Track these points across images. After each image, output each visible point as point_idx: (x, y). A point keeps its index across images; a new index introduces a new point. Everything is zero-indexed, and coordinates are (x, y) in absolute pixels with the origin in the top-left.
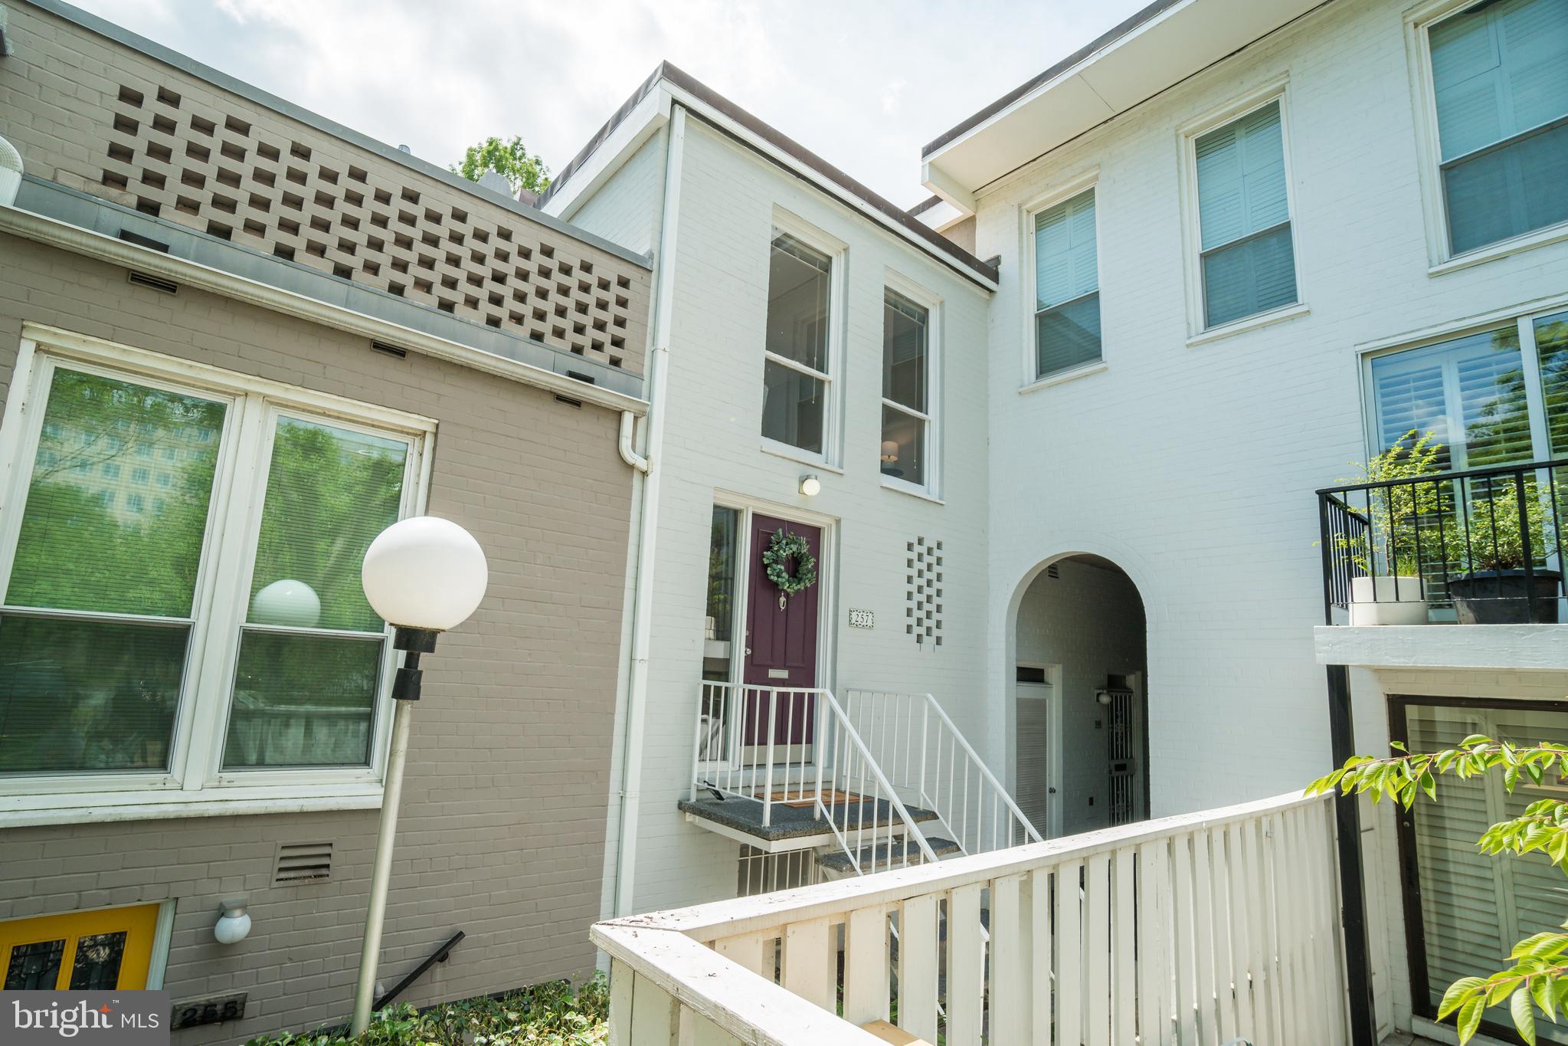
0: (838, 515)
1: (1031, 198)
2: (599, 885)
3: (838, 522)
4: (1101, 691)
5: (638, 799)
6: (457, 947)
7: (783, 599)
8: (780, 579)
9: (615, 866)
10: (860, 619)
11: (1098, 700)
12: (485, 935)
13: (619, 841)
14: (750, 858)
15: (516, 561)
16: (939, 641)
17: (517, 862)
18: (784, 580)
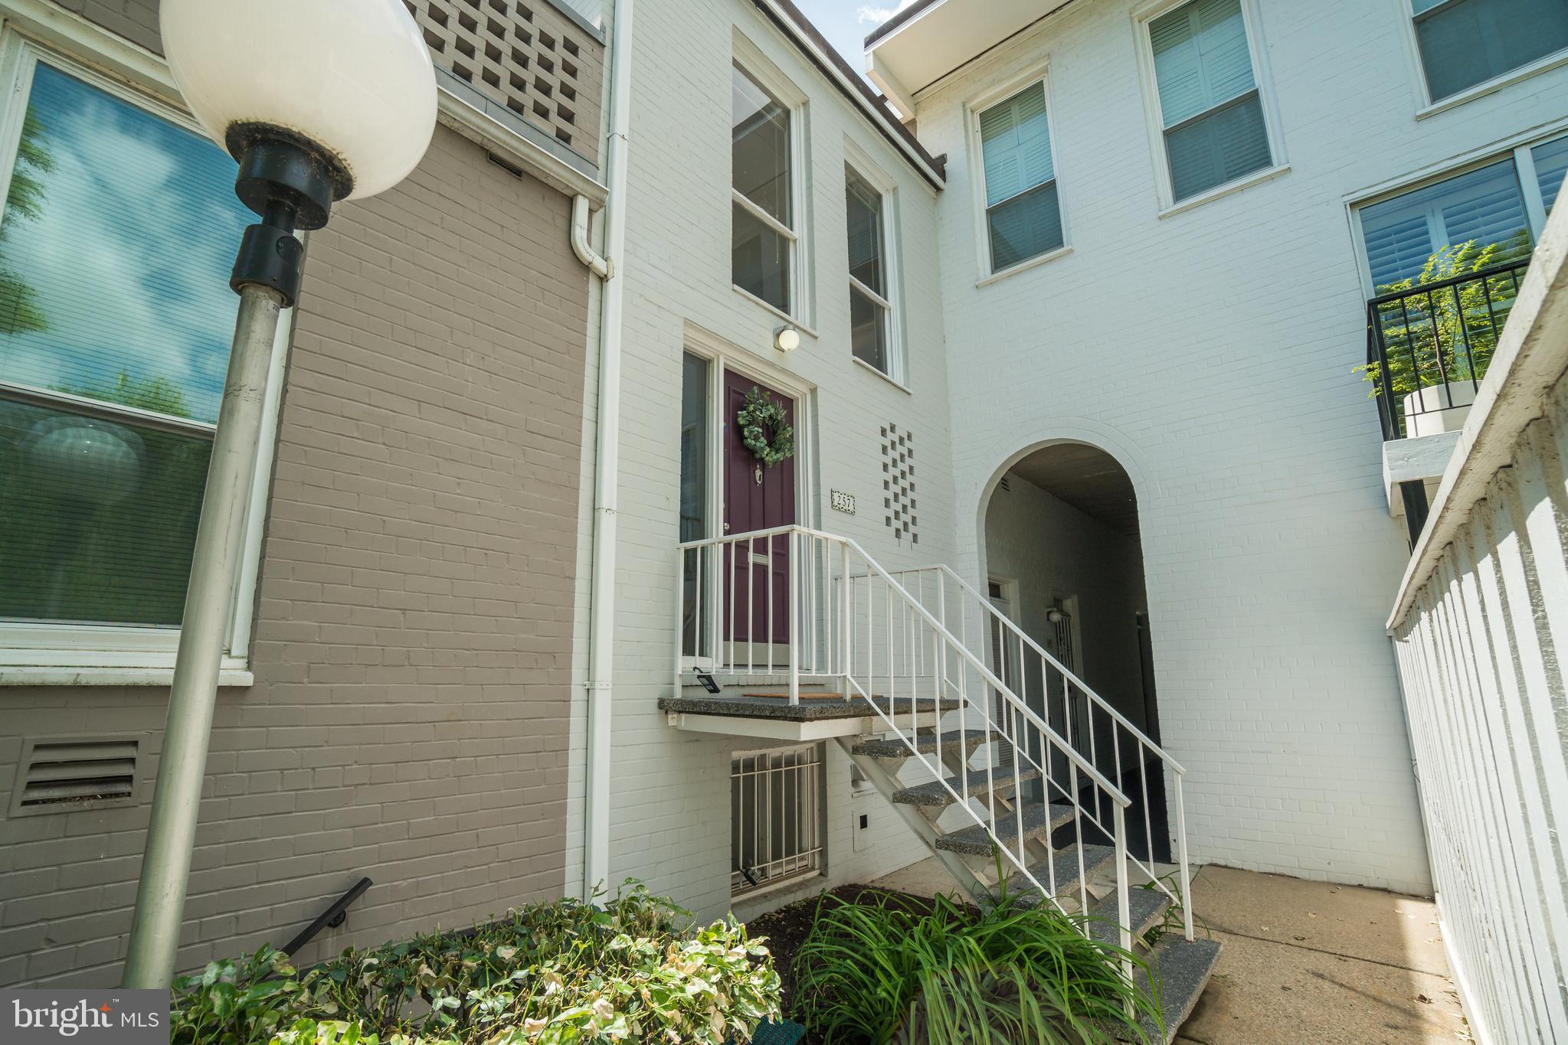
0: (815, 380)
1: (976, 95)
2: (563, 809)
3: (814, 391)
4: (1050, 609)
5: (610, 692)
6: (359, 902)
7: (758, 473)
8: (758, 444)
9: (584, 783)
10: (841, 502)
11: (1048, 619)
12: (404, 883)
13: (587, 748)
14: (741, 775)
15: (437, 355)
16: (915, 536)
17: (448, 776)
18: (763, 445)
